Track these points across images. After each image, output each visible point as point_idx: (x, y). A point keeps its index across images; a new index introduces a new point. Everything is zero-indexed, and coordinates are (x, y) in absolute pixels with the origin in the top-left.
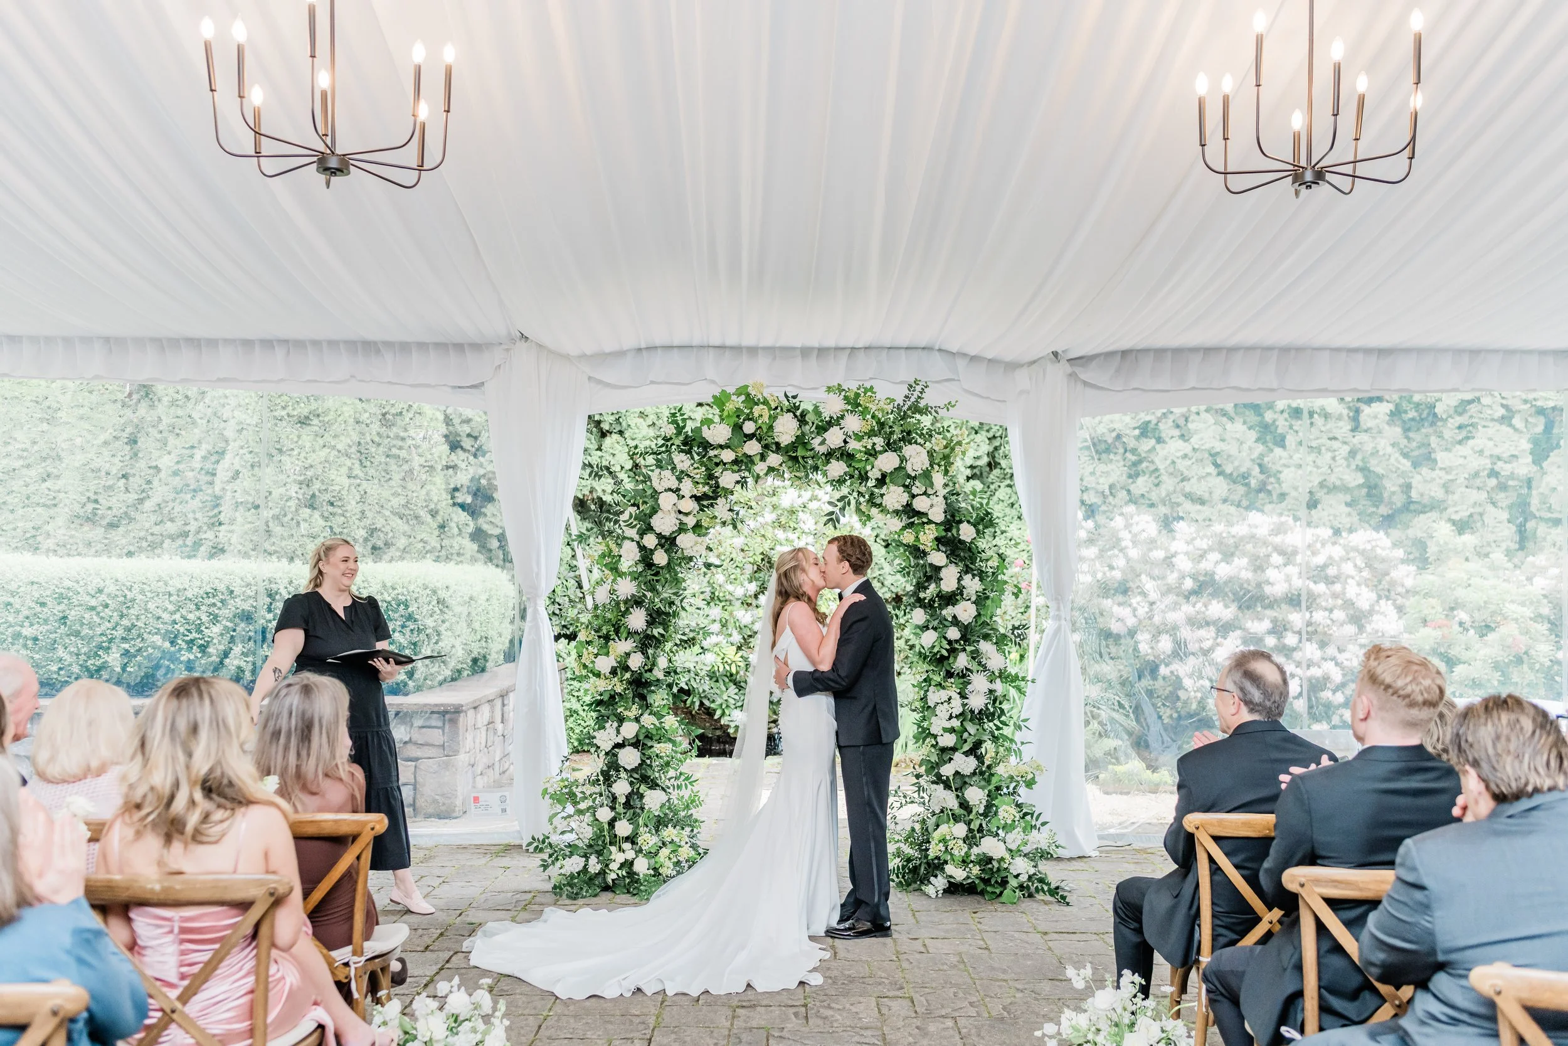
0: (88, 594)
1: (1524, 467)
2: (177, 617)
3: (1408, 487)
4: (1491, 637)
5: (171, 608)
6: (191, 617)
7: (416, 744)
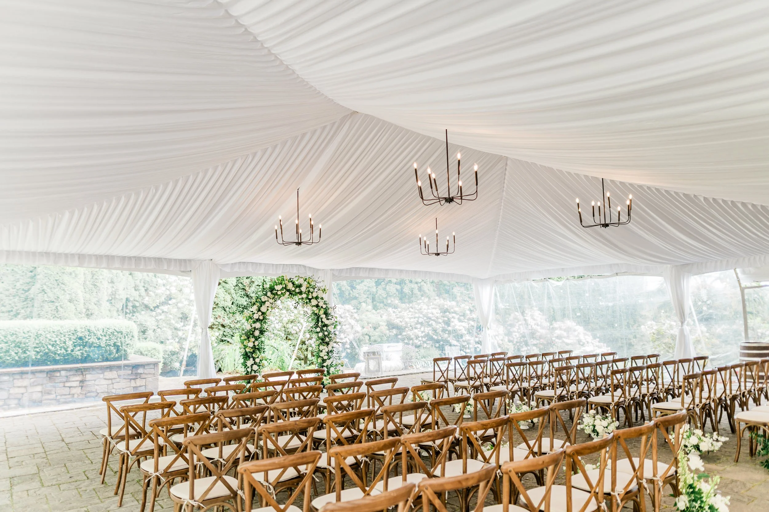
0: (24, 333)
1: (374, 290)
2: (57, 339)
3: (350, 294)
4: (377, 330)
5: (55, 336)
6: (62, 339)
7: (145, 374)
